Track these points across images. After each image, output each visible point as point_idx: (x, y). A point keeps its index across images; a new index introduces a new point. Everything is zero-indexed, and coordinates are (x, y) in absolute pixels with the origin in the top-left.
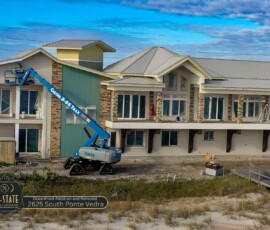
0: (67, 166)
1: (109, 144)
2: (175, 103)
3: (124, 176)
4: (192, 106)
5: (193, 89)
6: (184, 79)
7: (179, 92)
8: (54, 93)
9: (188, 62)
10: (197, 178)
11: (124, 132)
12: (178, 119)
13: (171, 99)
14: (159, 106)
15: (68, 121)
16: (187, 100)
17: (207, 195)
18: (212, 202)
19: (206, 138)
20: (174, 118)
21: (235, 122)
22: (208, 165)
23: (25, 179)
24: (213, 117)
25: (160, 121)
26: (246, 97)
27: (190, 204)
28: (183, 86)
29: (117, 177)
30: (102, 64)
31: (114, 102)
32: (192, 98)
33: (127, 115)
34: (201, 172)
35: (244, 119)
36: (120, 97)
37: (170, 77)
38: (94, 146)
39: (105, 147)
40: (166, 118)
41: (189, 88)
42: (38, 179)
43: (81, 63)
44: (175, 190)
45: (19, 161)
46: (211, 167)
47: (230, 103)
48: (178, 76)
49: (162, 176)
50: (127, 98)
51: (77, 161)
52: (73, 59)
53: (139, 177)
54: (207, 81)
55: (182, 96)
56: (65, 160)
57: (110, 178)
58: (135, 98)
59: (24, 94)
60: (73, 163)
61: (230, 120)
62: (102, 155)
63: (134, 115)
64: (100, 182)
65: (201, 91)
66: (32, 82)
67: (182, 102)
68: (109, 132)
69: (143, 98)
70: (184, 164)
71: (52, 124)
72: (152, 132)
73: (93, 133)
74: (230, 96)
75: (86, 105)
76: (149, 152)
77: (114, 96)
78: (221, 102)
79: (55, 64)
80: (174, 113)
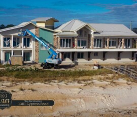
0: (42, 66)
1: (57, 57)
2: (82, 41)
3: (63, 69)
4: (89, 43)
5: (90, 36)
6: (86, 32)
7: (84, 37)
8: (36, 38)
9: (87, 25)
10: (90, 70)
11: (62, 53)
12: (84, 48)
13: (81, 40)
14: (76, 43)
15: (42, 49)
16: (87, 40)
17: (93, 75)
19: (95, 55)
20: (82, 47)
22: (95, 65)
23: (27, 70)
24: (97, 46)
25: (77, 49)
26: (110, 38)
27: (86, 78)
28: (85, 35)
29: (60, 70)
30: (54, 27)
31: (59, 41)
33: (64, 47)
34: (92, 68)
35: (110, 47)
36: (61, 40)
37: (80, 32)
38: (52, 58)
39: (56, 58)
40: (79, 47)
41: (88, 36)
42: (31, 70)
43: (46, 27)
45: (24, 64)
46: (96, 65)
47: (104, 41)
48: (84, 32)
49: (77, 69)
50: (64, 40)
51: (45, 64)
52: (43, 25)
53: (68, 69)
54: (94, 33)
55: (85, 39)
56: (41, 64)
57: (58, 70)
58: (67, 40)
59: (25, 39)
61: (104, 47)
62: (55, 61)
63: (67, 46)
64: (54, 71)
65: (92, 37)
66: (28, 34)
67: (85, 41)
68: (57, 53)
69: (70, 40)
70: (86, 65)
71: (36, 50)
72: (73, 53)
73: (51, 53)
74: (104, 38)
75: (48, 43)
76: (73, 60)
77: (59, 39)
78: (101, 41)
79: (36, 27)
80: (82, 45)
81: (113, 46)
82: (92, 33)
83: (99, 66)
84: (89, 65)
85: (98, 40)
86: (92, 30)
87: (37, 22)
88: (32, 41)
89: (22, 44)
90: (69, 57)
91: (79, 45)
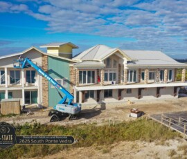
2: (111, 74)
4: (120, 76)
5: (120, 66)
6: (115, 61)
7: (112, 68)
9: (118, 51)
11: (83, 92)
12: (113, 83)
13: (109, 72)
14: (102, 77)
15: (52, 87)
16: (117, 72)
20: (110, 82)
21: (143, 83)
25: (103, 85)
28: (114, 65)
31: (77, 75)
32: (119, 71)
33: (85, 82)
36: (80, 72)
37: (108, 61)
39: (71, 104)
40: (106, 83)
41: (118, 66)
46: (134, 112)
47: (140, 73)
48: (113, 60)
50: (85, 73)
52: (55, 53)
54: (128, 62)
55: (114, 70)
58: (89, 72)
59: (28, 72)
61: (139, 82)
63: (89, 82)
65: (125, 68)
67: (115, 74)
69: (93, 72)
71: (43, 89)
72: (99, 92)
73: (64, 95)
74: (140, 70)
77: (77, 72)
79: (43, 55)
80: (110, 80)
81: (150, 78)
82: (125, 62)
85: (131, 72)
86: (124, 58)
87: (49, 48)
88: (38, 76)
91: (106, 79)
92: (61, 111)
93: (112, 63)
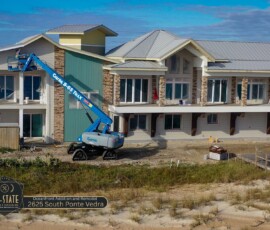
0: (71, 150)
1: (112, 129)
2: (178, 86)
3: (127, 161)
4: (195, 89)
5: (196, 72)
6: (187, 62)
7: (181, 74)
8: (57, 78)
9: (190, 44)
10: (201, 163)
11: (126, 116)
12: (181, 102)
13: (174, 83)
14: (162, 89)
15: (71, 106)
16: (190, 83)
18: (218, 189)
19: (209, 121)
20: (177, 101)
21: (239, 105)
22: (212, 149)
24: (216, 99)
25: (163, 105)
26: (250, 79)
28: (185, 69)
29: (119, 162)
30: (104, 49)
31: (116, 87)
32: (195, 81)
33: (129, 99)
34: (205, 156)
35: (249, 102)
36: (122, 81)
37: (173, 61)
38: (97, 130)
39: (107, 132)
40: (168, 101)
41: (191, 71)
42: (41, 164)
43: (83, 48)
44: (178, 176)
45: (24, 146)
47: (234, 85)
48: (183, 60)
49: (166, 161)
50: (130, 82)
51: (79, 147)
52: (75, 44)
54: (210, 64)
55: (185, 79)
56: (68, 144)
57: (113, 163)
58: (138, 82)
59: (27, 80)
60: (76, 148)
61: (233, 102)
63: (137, 99)
65: (204, 74)
66: (34, 67)
67: (185, 86)
68: (112, 117)
69: (145, 82)
70: (187, 148)
71: (55, 110)
72: (155, 116)
73: (95, 118)
74: (234, 79)
75: (88, 90)
76: (153, 135)
77: (117, 80)
78: (224, 85)
79: (57, 49)
80: (177, 96)
82: (204, 64)
83: (223, 152)
84: (197, 148)
85: (217, 83)
86: (203, 57)
87: (62, 36)
88: (47, 85)
89: (19, 93)
90: (143, 127)
91: (169, 95)
92: (91, 143)
93: (181, 65)
